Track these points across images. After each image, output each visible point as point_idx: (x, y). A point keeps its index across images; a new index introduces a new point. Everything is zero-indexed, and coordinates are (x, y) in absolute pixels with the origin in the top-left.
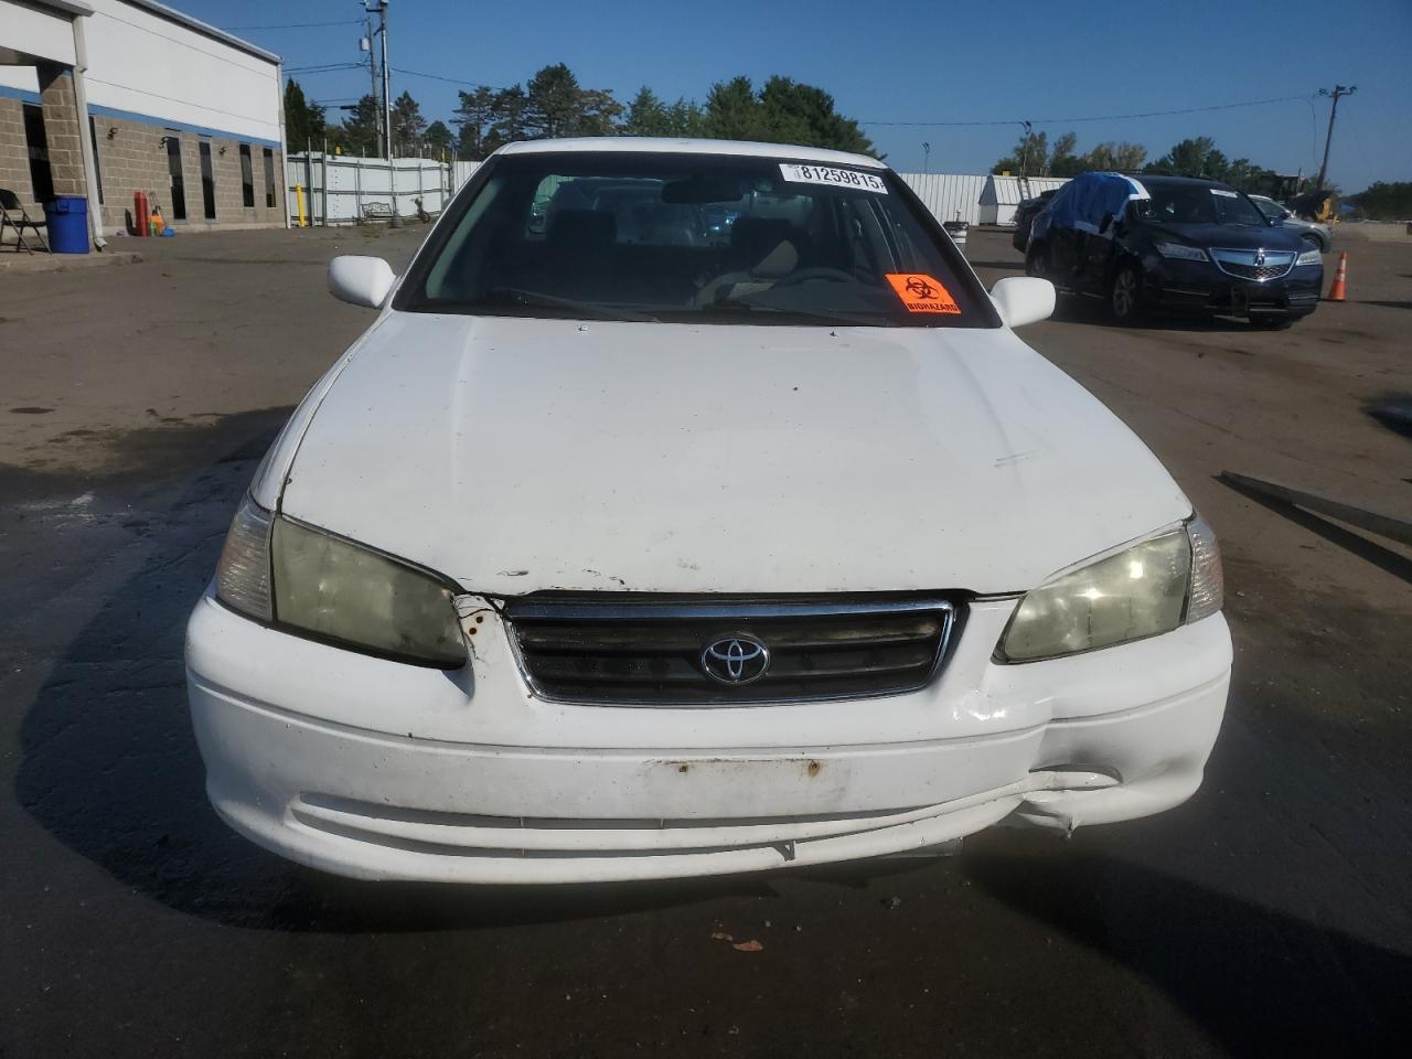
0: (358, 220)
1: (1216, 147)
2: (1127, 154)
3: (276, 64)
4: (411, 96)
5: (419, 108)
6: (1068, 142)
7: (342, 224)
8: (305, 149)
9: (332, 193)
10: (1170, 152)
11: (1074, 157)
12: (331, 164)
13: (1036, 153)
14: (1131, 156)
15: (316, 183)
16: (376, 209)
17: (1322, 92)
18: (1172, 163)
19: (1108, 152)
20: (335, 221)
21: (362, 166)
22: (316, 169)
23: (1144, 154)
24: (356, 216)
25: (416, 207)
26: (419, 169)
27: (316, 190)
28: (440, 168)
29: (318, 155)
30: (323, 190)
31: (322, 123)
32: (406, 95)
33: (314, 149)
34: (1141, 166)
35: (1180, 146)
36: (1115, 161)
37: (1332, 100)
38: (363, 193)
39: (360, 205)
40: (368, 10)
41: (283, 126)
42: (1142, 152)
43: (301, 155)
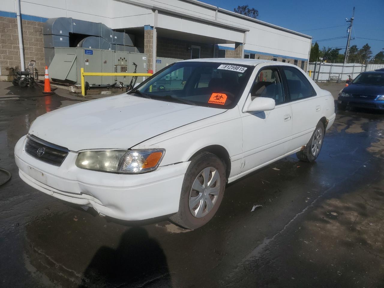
0: (328, 81)
3: (311, 39)
4: (369, 45)
5: (370, 48)
7: (322, 82)
8: (316, 61)
9: (321, 73)
12: (322, 65)
15: (317, 70)
16: (334, 78)
20: (321, 80)
21: (333, 66)
22: (318, 66)
24: (328, 79)
25: (349, 78)
26: (353, 66)
27: (317, 72)
28: (362, 66)
29: (319, 63)
30: (318, 72)
31: (338, 54)
32: (367, 45)
33: (318, 61)
38: (331, 73)
39: (330, 77)
40: (347, 22)
41: (309, 55)
43: (314, 63)
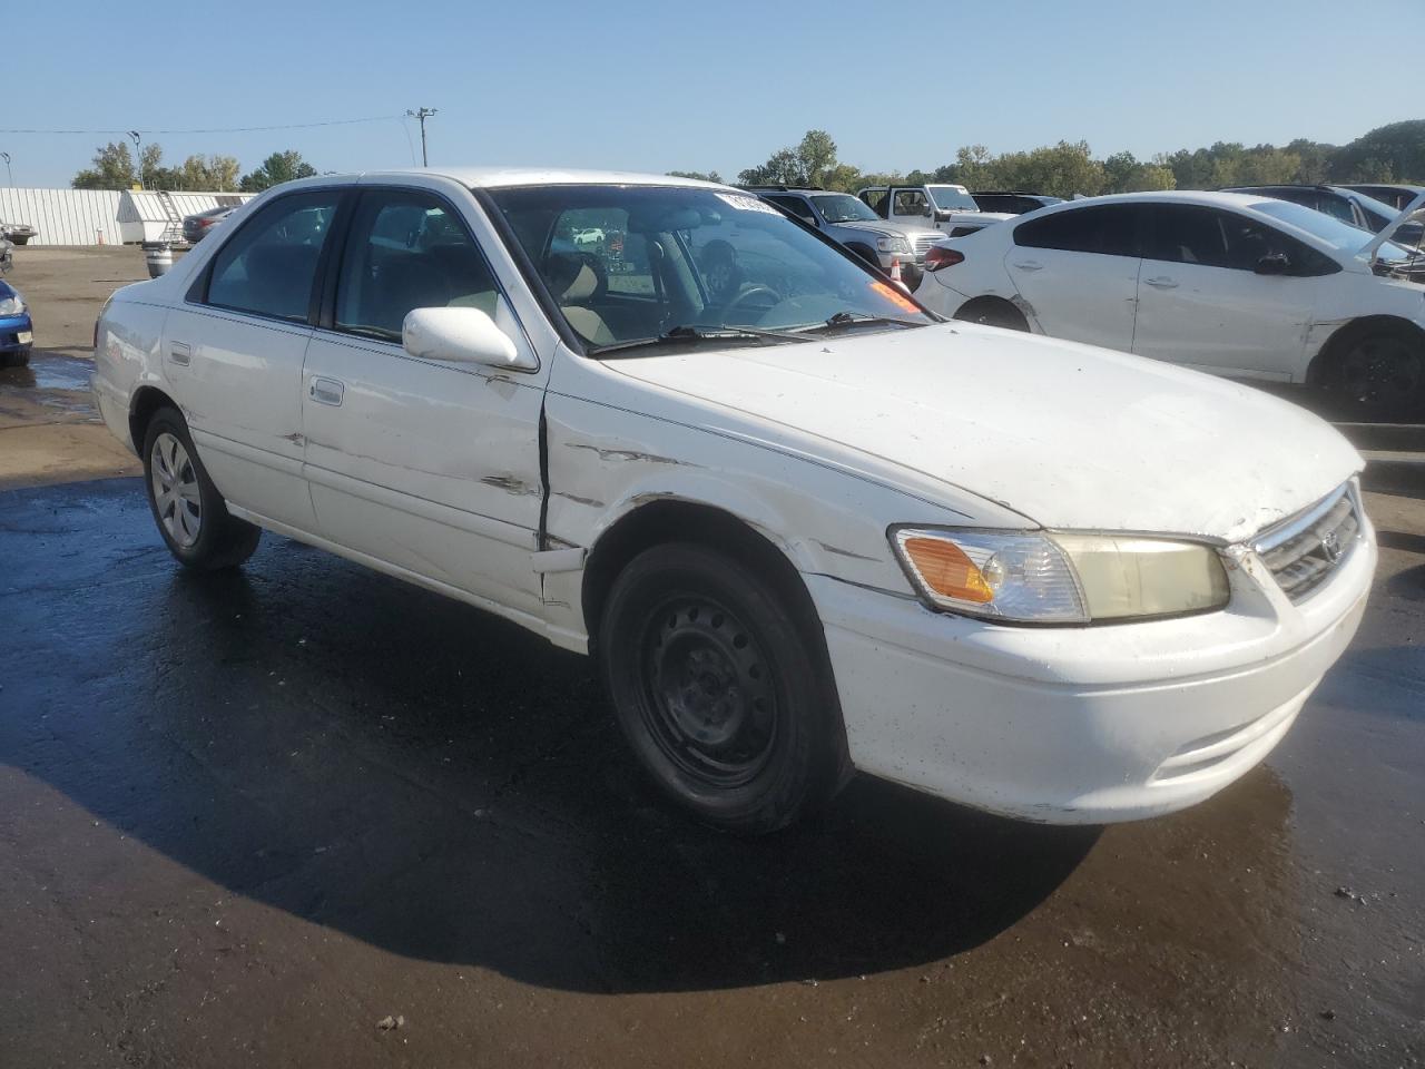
1: (303, 161)
2: (220, 166)
6: (152, 155)
10: (263, 165)
11: (164, 170)
13: (120, 165)
14: (225, 168)
17: (410, 113)
18: (267, 175)
19: (200, 165)
23: (238, 167)
34: (238, 179)
35: (270, 159)
36: (209, 174)
37: (419, 120)
42: (235, 165)
